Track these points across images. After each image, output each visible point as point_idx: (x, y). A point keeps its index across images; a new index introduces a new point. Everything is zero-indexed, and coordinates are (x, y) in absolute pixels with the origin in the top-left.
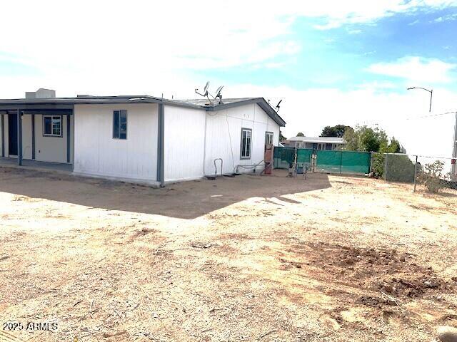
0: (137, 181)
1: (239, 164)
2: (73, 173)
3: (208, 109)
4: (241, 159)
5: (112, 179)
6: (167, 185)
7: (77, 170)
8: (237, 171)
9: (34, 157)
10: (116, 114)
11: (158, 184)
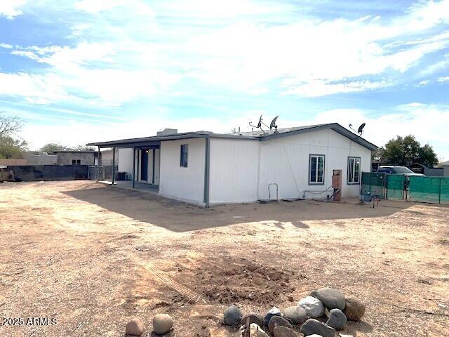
0: (192, 202)
1: (306, 189)
2: (158, 194)
3: (261, 139)
4: (309, 184)
5: (178, 199)
6: (213, 206)
7: (161, 192)
8: (304, 196)
9: (153, 182)
10: (183, 147)
11: (204, 204)
